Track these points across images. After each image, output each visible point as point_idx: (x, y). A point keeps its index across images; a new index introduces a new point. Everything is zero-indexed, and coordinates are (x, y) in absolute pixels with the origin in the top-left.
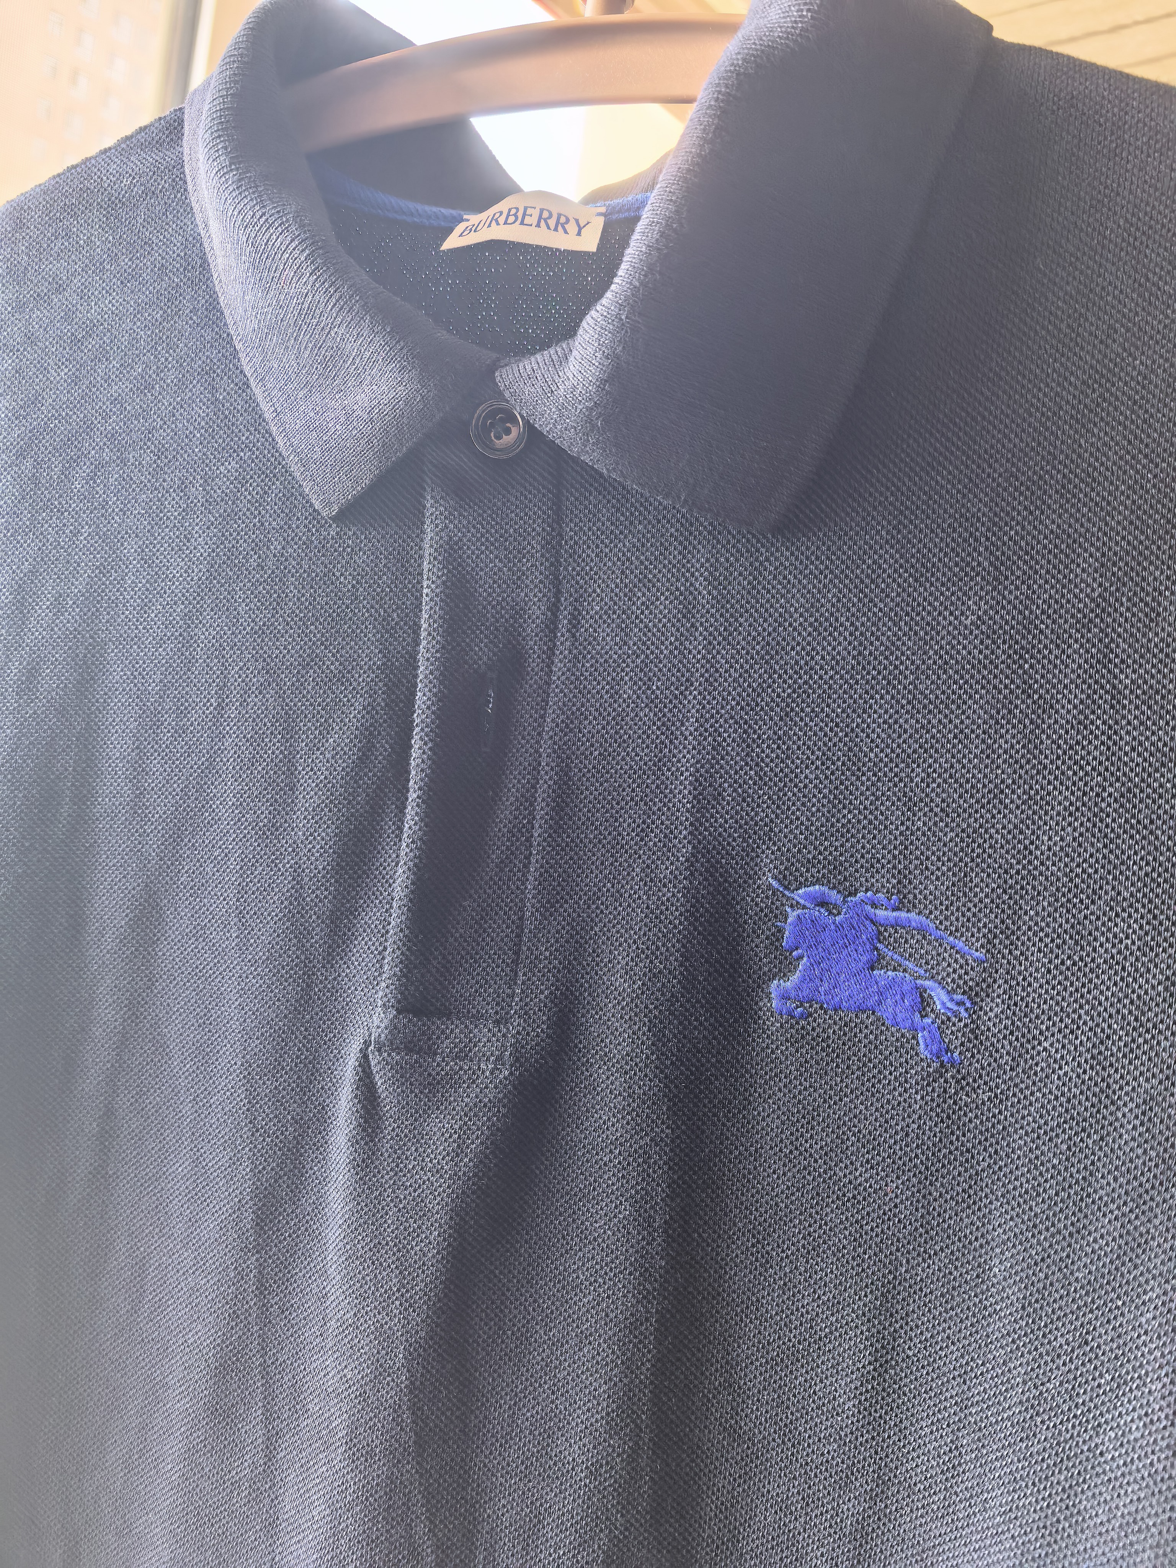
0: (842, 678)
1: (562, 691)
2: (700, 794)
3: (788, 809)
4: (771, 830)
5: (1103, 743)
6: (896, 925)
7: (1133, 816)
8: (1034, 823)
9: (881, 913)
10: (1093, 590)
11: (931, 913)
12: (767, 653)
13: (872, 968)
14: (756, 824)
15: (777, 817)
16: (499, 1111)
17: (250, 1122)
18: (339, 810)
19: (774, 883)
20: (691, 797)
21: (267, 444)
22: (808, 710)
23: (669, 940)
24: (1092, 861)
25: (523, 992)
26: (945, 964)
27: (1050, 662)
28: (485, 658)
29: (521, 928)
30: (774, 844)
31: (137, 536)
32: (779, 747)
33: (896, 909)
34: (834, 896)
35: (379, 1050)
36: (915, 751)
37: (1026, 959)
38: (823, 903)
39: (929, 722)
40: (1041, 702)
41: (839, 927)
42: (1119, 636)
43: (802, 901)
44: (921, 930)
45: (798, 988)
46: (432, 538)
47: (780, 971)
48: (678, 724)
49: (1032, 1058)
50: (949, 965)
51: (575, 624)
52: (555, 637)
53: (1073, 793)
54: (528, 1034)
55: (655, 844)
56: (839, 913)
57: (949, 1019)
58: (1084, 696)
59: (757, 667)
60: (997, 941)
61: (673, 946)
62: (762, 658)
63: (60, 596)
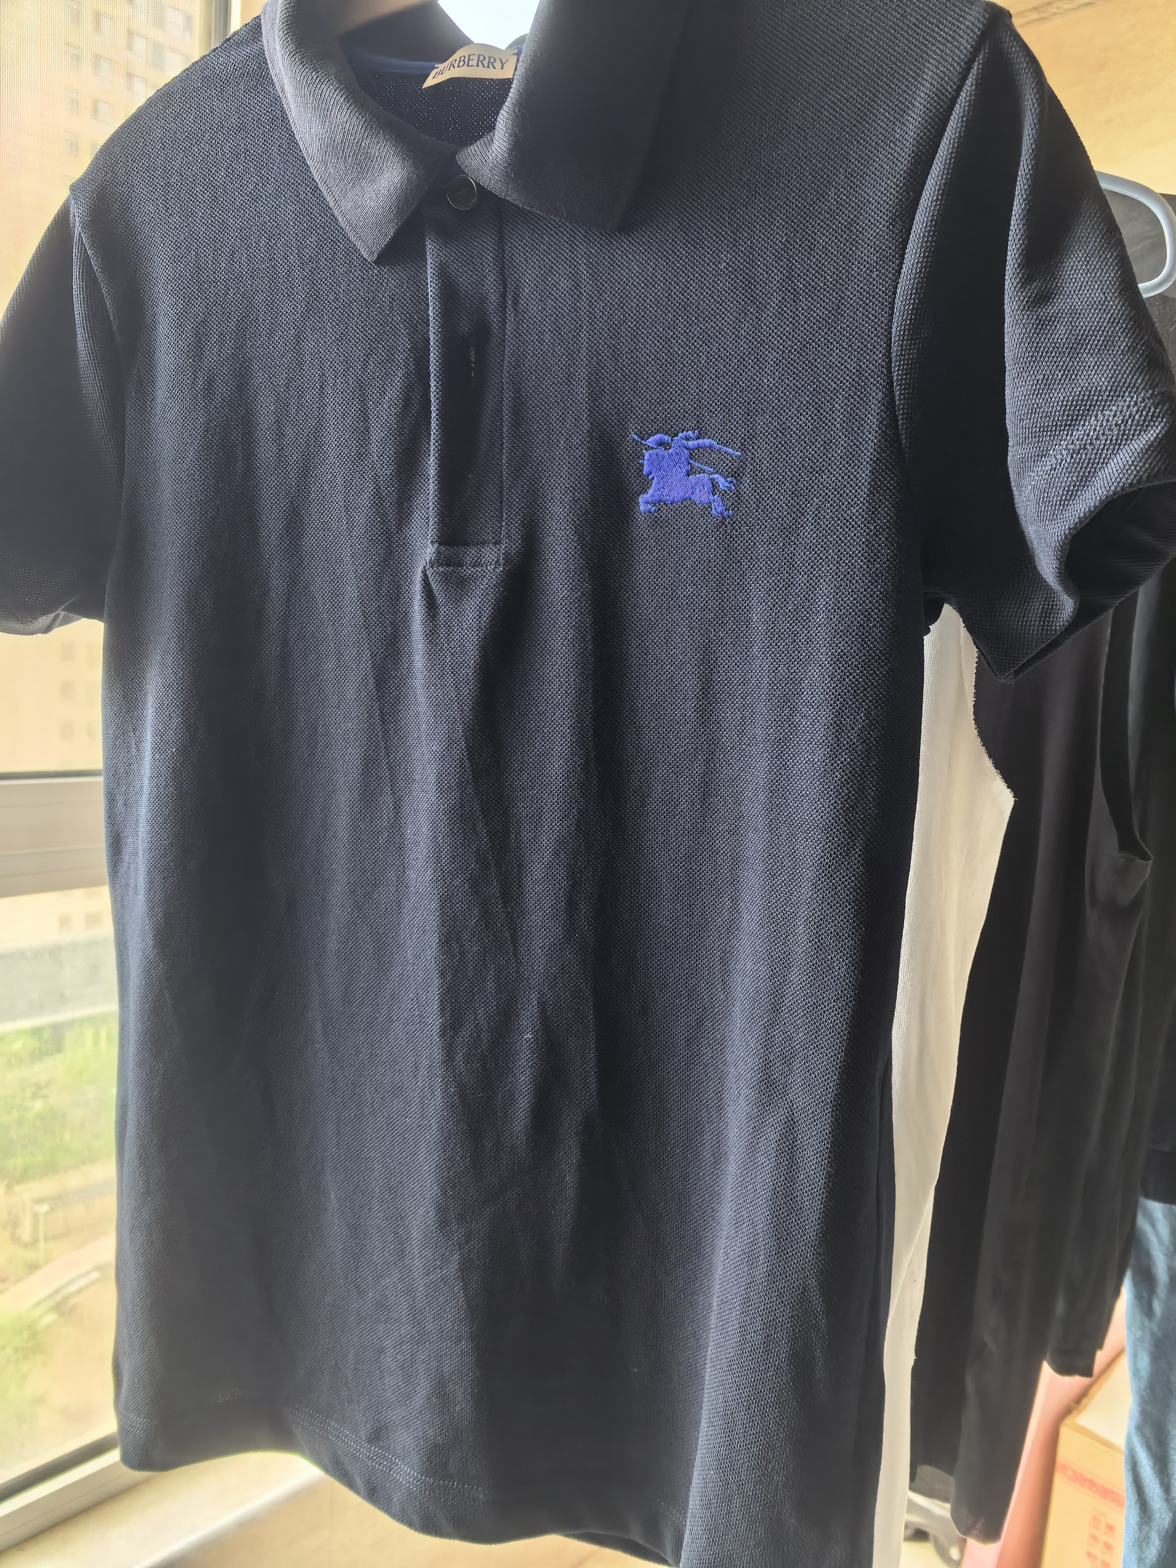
0: (661, 310)
1: (511, 344)
2: (592, 392)
3: (640, 392)
4: (632, 406)
5: (791, 322)
6: (698, 447)
7: (807, 359)
8: (760, 373)
9: (691, 443)
10: (782, 238)
11: (714, 436)
12: (622, 302)
13: (688, 475)
14: (624, 404)
15: (634, 398)
16: (499, 590)
17: (367, 628)
18: (395, 439)
19: (636, 437)
20: (587, 394)
21: (332, 222)
22: (645, 332)
23: (582, 480)
24: (788, 388)
25: (506, 524)
26: (722, 462)
27: (764, 282)
28: (467, 330)
29: (501, 487)
30: (634, 414)
31: (262, 291)
32: (632, 357)
33: (698, 438)
34: (667, 438)
35: (432, 567)
36: (701, 346)
37: (760, 449)
38: (661, 444)
39: (707, 328)
40: (760, 306)
41: (671, 455)
42: (796, 261)
43: (650, 445)
44: (711, 447)
45: (653, 496)
46: (431, 263)
47: (643, 489)
48: (577, 352)
49: (765, 502)
50: (724, 462)
51: (516, 303)
52: (506, 312)
53: (778, 353)
54: (512, 547)
55: (570, 426)
56: (670, 448)
57: (726, 492)
58: (780, 298)
59: (617, 311)
60: (746, 443)
61: (584, 483)
62: (619, 306)
63: (221, 334)
